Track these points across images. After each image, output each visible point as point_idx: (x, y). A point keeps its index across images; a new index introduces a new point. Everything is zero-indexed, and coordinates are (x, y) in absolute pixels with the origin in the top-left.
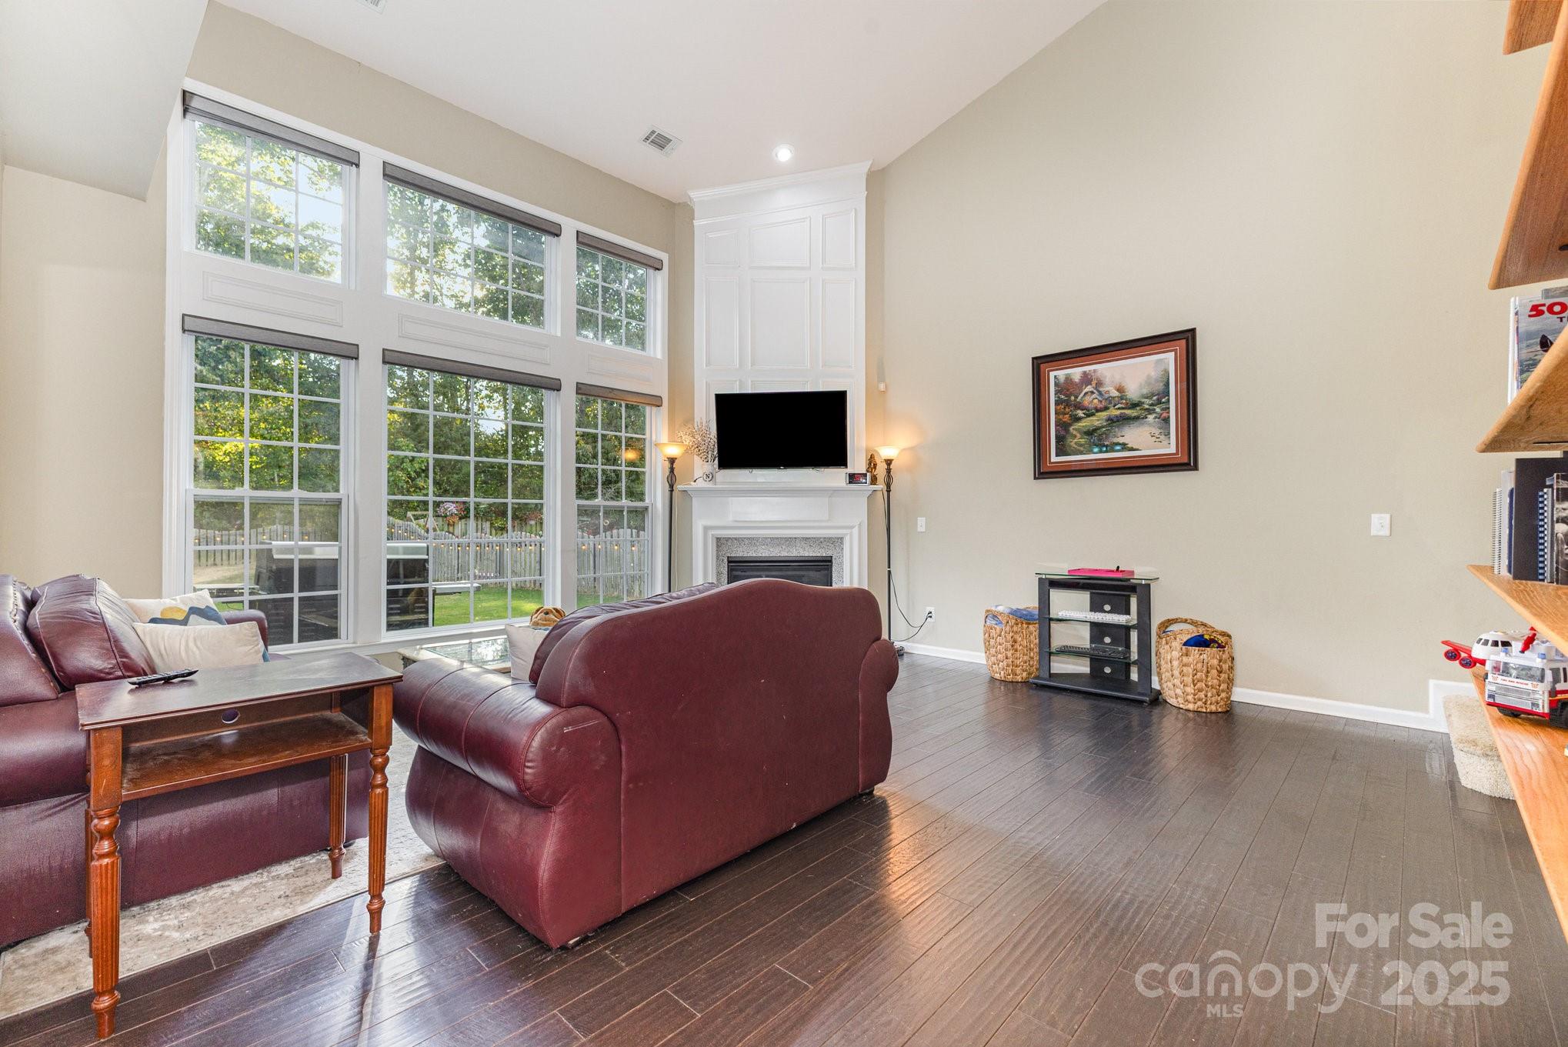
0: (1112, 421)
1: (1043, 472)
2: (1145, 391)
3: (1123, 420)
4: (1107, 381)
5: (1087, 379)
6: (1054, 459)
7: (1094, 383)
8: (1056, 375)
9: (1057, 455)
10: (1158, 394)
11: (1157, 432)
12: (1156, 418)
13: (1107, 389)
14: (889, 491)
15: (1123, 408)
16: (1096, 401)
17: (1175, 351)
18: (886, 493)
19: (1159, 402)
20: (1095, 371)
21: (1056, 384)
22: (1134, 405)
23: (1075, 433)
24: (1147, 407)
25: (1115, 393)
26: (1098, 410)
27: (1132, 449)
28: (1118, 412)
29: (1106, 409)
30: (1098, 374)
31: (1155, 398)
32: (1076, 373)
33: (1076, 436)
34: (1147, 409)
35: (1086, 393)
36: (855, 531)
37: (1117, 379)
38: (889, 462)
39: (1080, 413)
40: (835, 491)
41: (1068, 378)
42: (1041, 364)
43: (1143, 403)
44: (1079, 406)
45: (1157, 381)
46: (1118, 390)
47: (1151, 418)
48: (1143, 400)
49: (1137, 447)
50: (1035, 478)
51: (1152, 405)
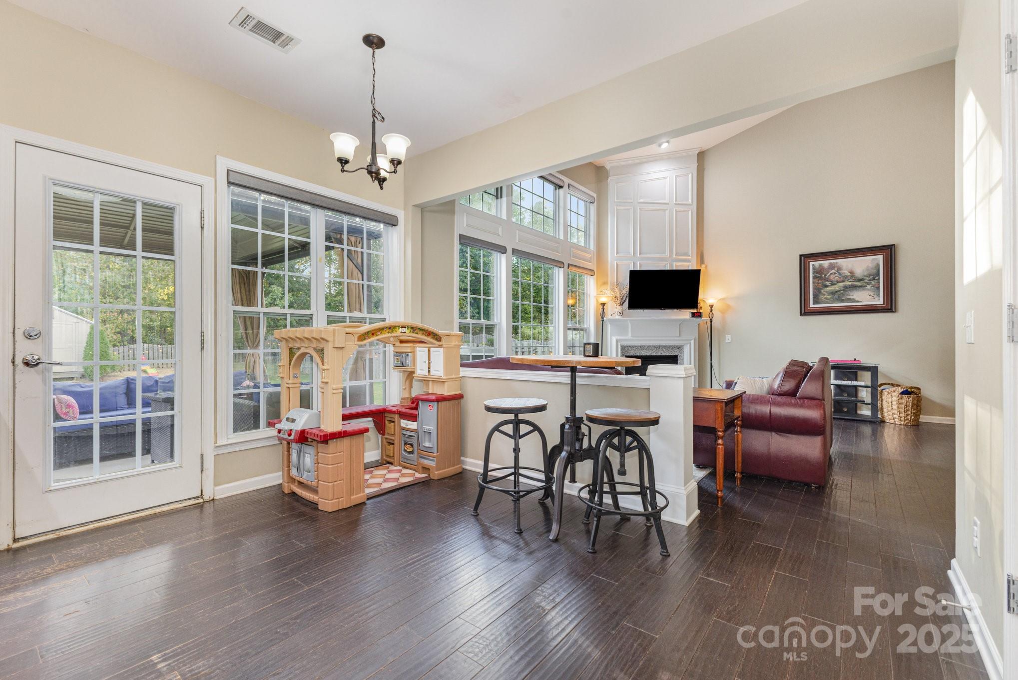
0: (846, 287)
1: (805, 312)
2: (866, 273)
3: (854, 287)
4: (844, 268)
5: (832, 266)
6: (812, 305)
7: (836, 269)
8: (813, 264)
9: (813, 304)
10: (873, 275)
11: (872, 293)
12: (872, 287)
13: (843, 272)
14: (711, 321)
15: (853, 282)
16: (837, 278)
17: (883, 255)
18: (709, 323)
19: (874, 279)
20: (837, 263)
21: (813, 269)
22: (859, 280)
23: (824, 293)
24: (867, 281)
25: (849, 274)
26: (838, 282)
27: (858, 302)
28: (850, 283)
29: (843, 281)
30: (838, 264)
31: (871, 277)
32: (826, 263)
33: (825, 295)
34: (867, 282)
35: (831, 274)
36: (692, 342)
37: (850, 266)
38: (711, 306)
39: (828, 283)
40: (684, 321)
41: (820, 265)
42: (805, 259)
43: (864, 279)
44: (826, 280)
45: (872, 269)
46: (850, 273)
47: (869, 287)
48: (865, 278)
49: (861, 301)
50: (801, 315)
51: (869, 280)
